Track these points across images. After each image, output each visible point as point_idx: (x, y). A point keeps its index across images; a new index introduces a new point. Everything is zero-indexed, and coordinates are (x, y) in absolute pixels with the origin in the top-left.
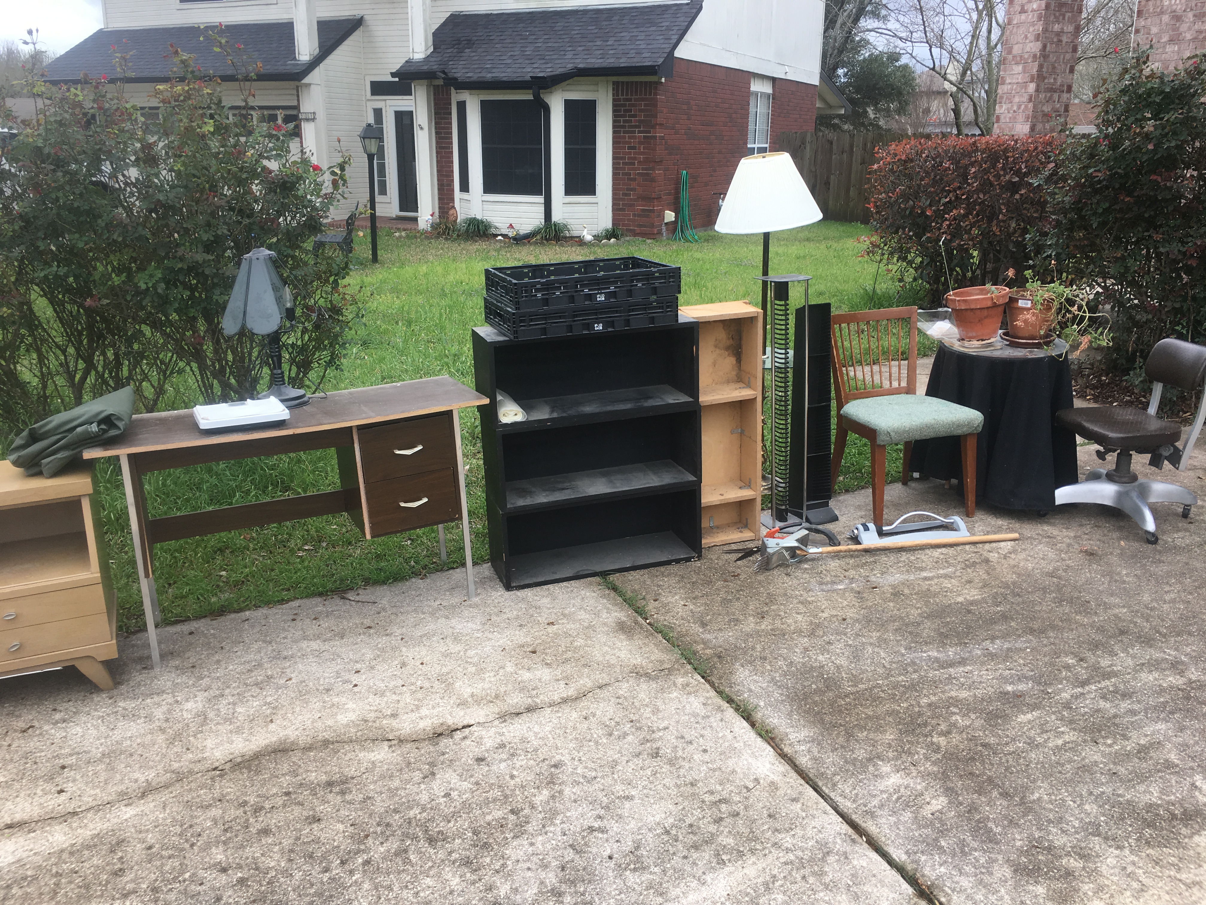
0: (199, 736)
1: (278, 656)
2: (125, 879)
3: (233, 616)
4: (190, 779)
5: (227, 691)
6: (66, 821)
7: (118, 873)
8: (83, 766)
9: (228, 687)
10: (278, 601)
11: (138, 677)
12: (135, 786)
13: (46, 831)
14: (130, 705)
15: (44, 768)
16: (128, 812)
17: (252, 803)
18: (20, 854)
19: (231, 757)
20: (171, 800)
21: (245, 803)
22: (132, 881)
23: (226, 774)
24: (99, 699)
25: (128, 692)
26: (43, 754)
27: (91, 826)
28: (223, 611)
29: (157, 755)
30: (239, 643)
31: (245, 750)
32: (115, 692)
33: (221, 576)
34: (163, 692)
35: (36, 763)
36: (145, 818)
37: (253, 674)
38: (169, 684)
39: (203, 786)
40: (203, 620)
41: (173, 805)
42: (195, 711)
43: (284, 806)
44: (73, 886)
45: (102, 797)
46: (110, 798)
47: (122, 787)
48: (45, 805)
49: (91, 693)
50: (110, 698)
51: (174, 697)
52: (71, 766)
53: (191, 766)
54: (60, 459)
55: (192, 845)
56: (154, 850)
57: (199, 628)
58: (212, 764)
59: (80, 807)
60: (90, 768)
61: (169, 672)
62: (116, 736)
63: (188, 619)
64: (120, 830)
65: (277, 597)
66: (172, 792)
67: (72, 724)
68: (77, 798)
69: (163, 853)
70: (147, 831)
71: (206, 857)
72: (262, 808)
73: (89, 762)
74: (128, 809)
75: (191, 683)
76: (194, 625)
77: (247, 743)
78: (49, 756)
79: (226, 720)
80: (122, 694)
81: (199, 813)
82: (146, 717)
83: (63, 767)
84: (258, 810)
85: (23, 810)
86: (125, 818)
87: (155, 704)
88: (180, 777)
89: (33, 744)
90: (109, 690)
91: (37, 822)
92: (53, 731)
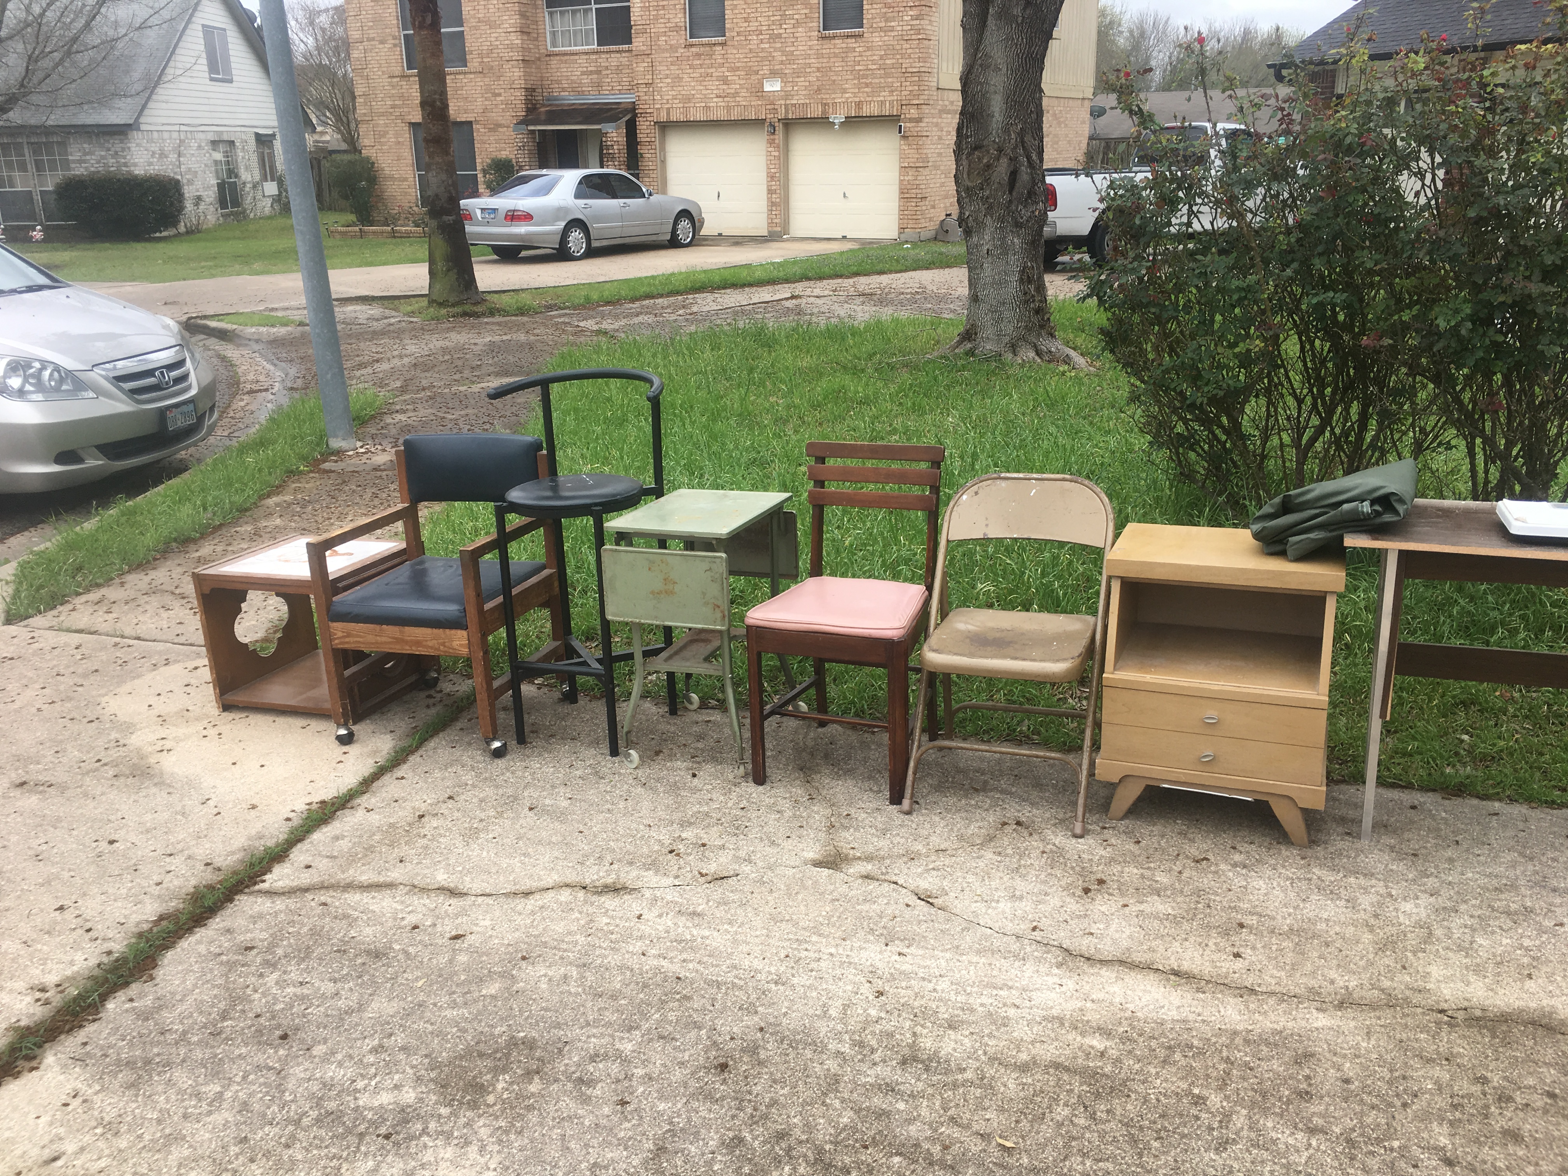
0: (1420, 955)
1: (1541, 883)
2: (1313, 1109)
3: (1475, 802)
4: (1406, 1010)
5: (1463, 907)
6: (1241, 997)
7: (1305, 1096)
8: (1265, 933)
9: (1466, 902)
10: (1546, 802)
11: (1341, 844)
12: (1331, 988)
13: (1218, 999)
14: (1329, 877)
15: (1219, 918)
16: (1321, 1021)
17: (1496, 1084)
18: (1185, 1013)
19: (1466, 1004)
20: (1378, 1029)
21: (1484, 1081)
22: (1321, 1115)
23: (1458, 1025)
24: (1288, 853)
25: (1326, 859)
26: (1217, 898)
27: (1272, 1016)
28: (1460, 790)
29: (1362, 958)
30: (1483, 843)
31: (1487, 1003)
32: (1309, 852)
33: (1462, 741)
34: (1372, 875)
35: (1209, 906)
36: (1342, 1037)
37: (1502, 896)
38: (1381, 867)
39: (1424, 1029)
40: (1430, 794)
41: (1380, 1035)
42: (1414, 918)
43: (1546, 1112)
44: (1246, 1084)
45: (1286, 985)
46: (1297, 991)
47: (1313, 983)
48: (1218, 964)
49: (1278, 843)
50: (1303, 858)
51: (1387, 887)
52: (1251, 928)
53: (1408, 993)
54: (1313, 540)
55: (1405, 1105)
56: (1352, 1087)
57: (1425, 803)
58: (1438, 1002)
59: (1259, 985)
60: (1274, 940)
61: (1380, 850)
62: (1309, 910)
63: (1409, 786)
64: (1309, 1039)
65: (1545, 795)
66: (1379, 1018)
67: (1253, 874)
68: (1257, 973)
69: (1365, 1096)
70: (1345, 1056)
71: (1423, 1131)
72: (1510, 1099)
73: (1273, 932)
74: (1321, 1015)
75: (1411, 876)
76: (1418, 797)
77: (1491, 994)
78: (1225, 904)
79: (1460, 948)
80: (1317, 858)
81: (1416, 1063)
82: (1348, 901)
83: (1241, 926)
84: (1504, 1099)
85: (1192, 959)
86: (1315, 1025)
87: (1360, 887)
88: (1391, 1002)
89: (1206, 881)
90: (1301, 846)
91: (1208, 982)
92: (1231, 874)
